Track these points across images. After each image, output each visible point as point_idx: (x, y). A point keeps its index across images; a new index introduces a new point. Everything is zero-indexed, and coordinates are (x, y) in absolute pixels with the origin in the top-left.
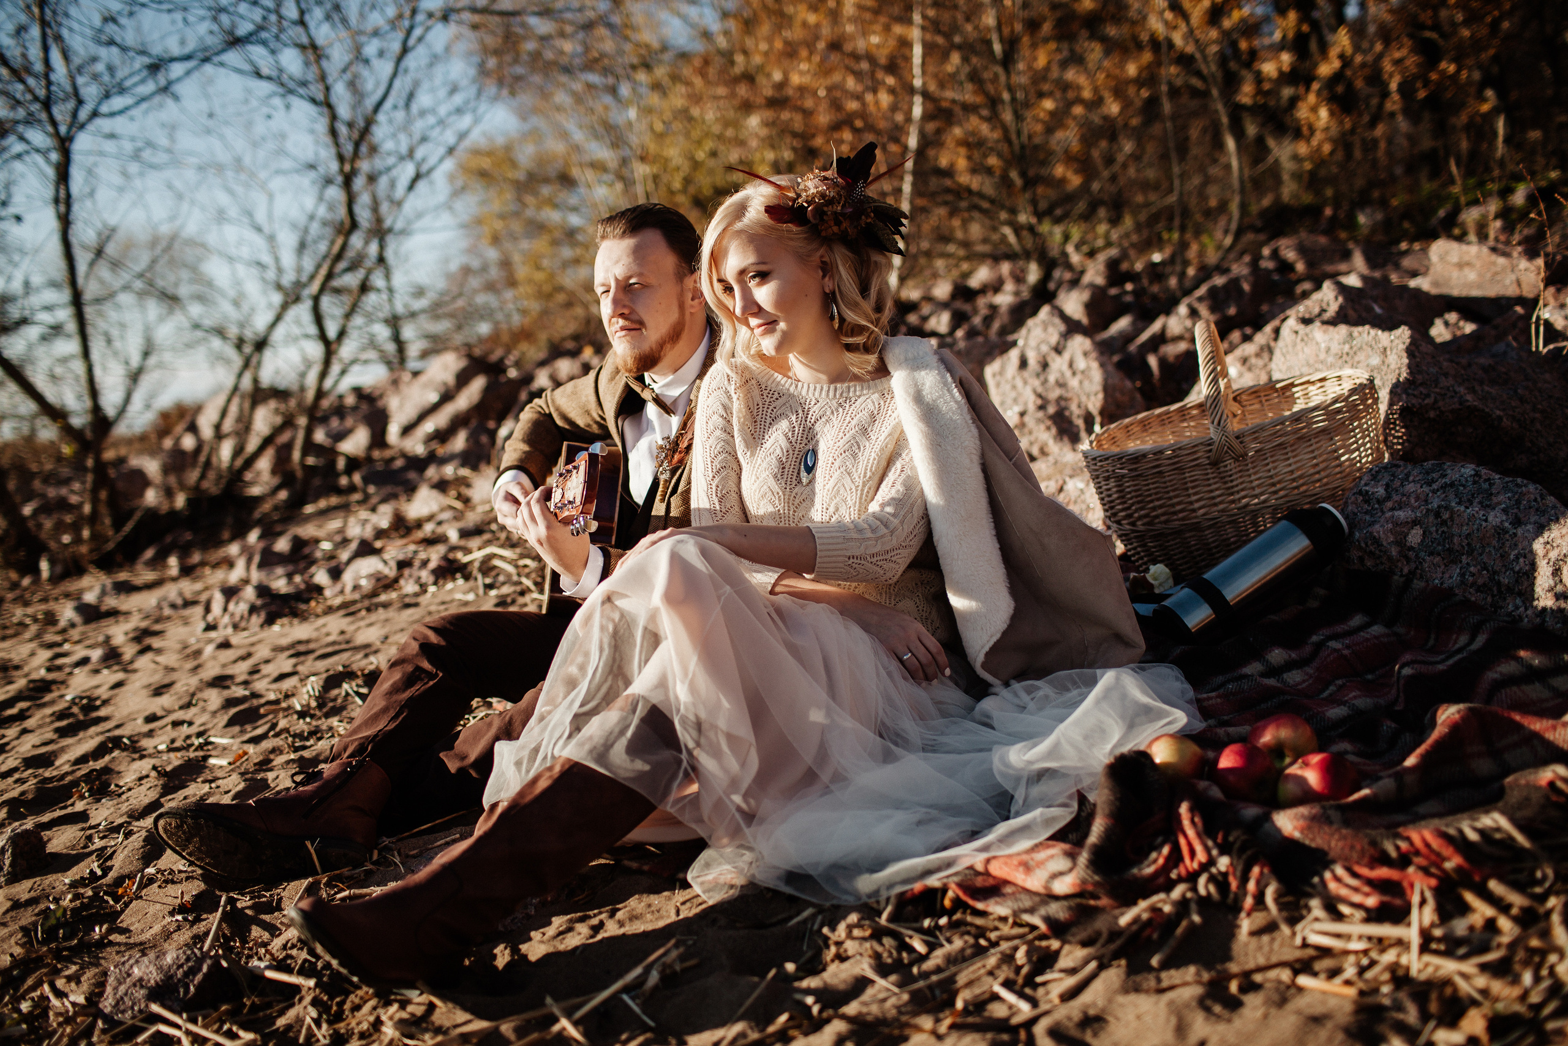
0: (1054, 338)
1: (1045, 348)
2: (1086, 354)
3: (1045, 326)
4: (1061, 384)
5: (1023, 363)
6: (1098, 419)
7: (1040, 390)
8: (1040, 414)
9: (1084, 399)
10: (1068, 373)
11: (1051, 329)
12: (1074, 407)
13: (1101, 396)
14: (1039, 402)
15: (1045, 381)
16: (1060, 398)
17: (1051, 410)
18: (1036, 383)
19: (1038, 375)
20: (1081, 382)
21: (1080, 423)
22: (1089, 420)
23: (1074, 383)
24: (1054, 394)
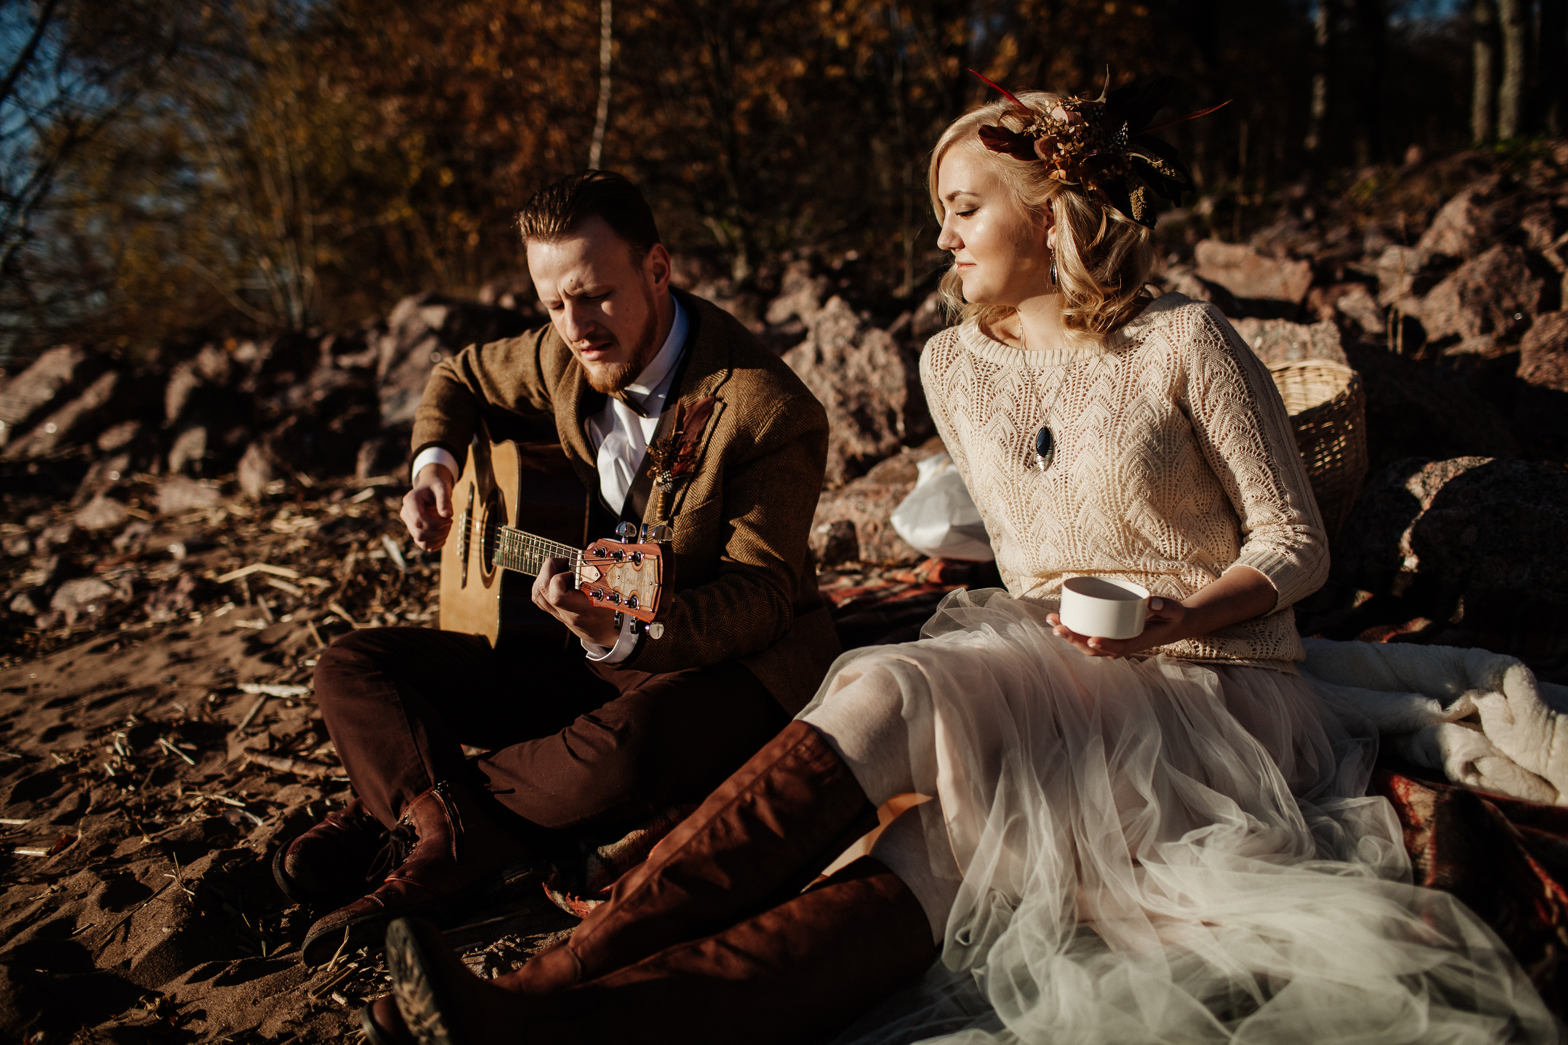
0: (850, 333)
1: (841, 342)
2: (886, 348)
3: (836, 318)
4: (862, 379)
5: (819, 358)
6: (900, 417)
7: (839, 385)
8: (841, 411)
9: (886, 395)
10: (868, 369)
11: (843, 323)
12: (875, 403)
13: (903, 393)
14: (840, 398)
15: (844, 378)
16: (861, 395)
17: (853, 406)
18: (835, 378)
19: (835, 370)
20: (882, 378)
21: (881, 421)
22: (891, 416)
23: (875, 379)
24: (855, 389)
